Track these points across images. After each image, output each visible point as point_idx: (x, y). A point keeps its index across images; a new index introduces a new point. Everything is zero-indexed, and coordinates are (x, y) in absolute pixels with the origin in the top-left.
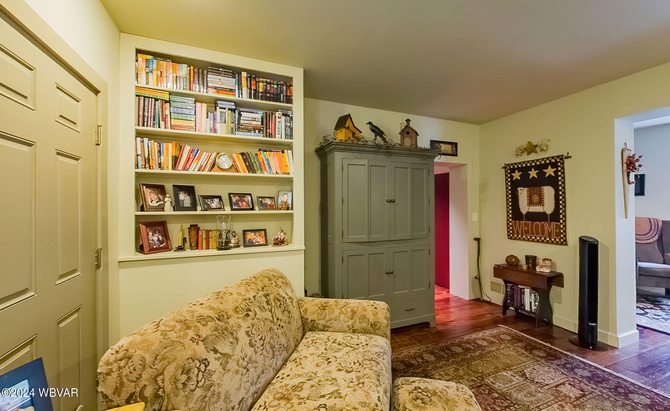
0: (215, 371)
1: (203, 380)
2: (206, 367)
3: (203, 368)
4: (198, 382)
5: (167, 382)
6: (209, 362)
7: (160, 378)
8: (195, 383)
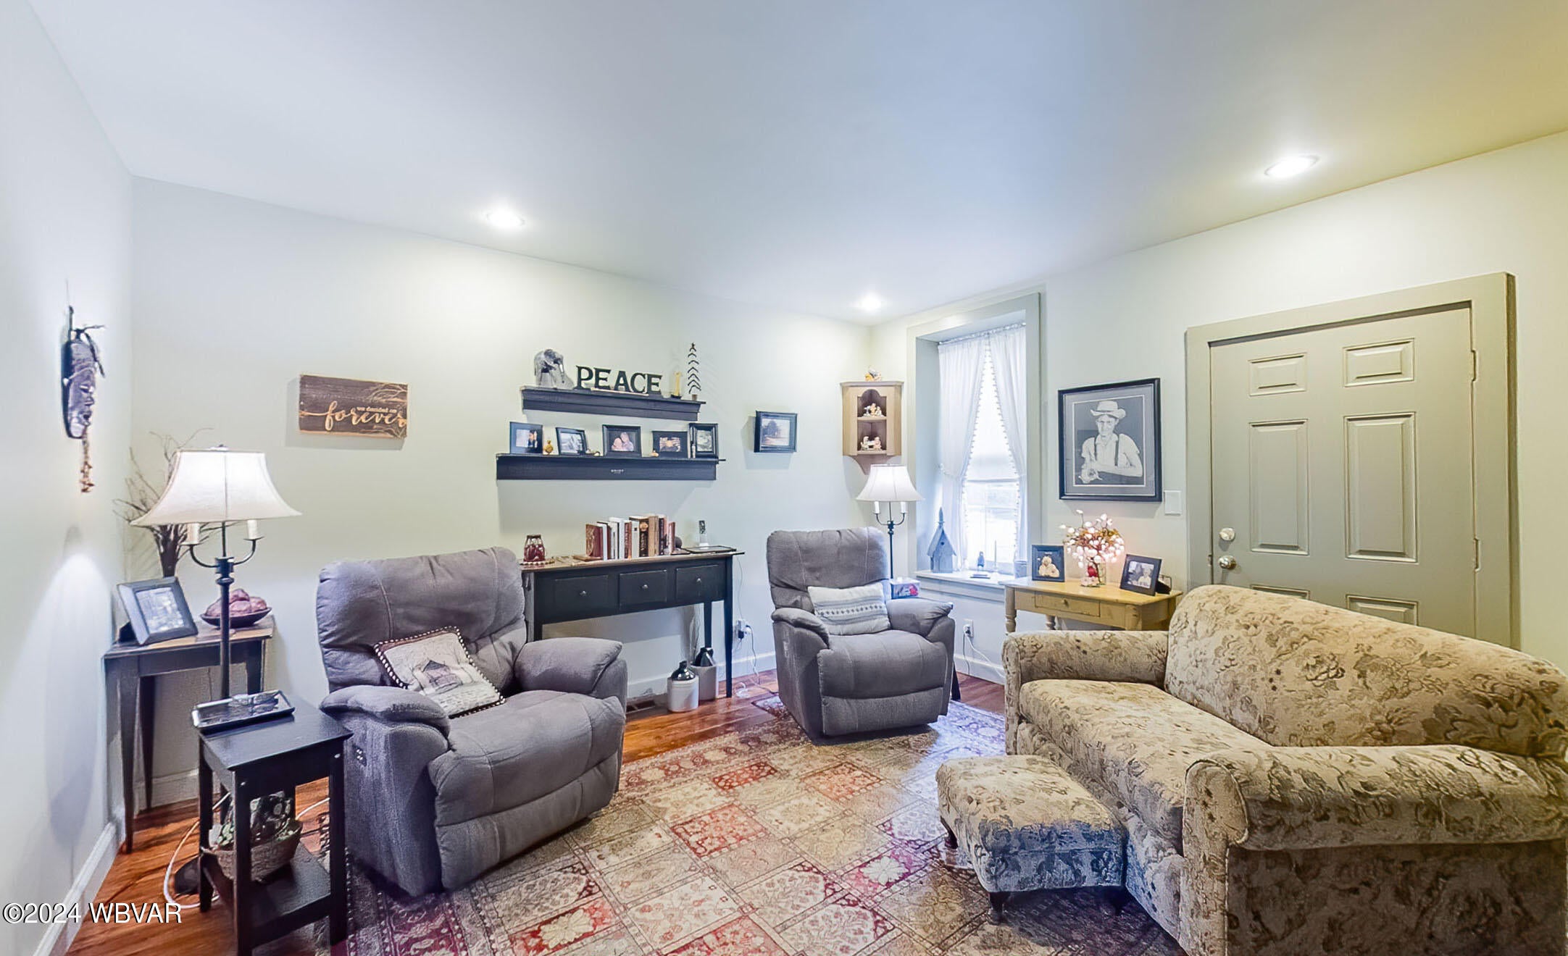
0: (1338, 689)
1: (1321, 683)
2: (1335, 676)
3: (1332, 673)
4: (1316, 679)
5: (1304, 647)
6: (1342, 676)
7: (1305, 639)
8: (1314, 677)
